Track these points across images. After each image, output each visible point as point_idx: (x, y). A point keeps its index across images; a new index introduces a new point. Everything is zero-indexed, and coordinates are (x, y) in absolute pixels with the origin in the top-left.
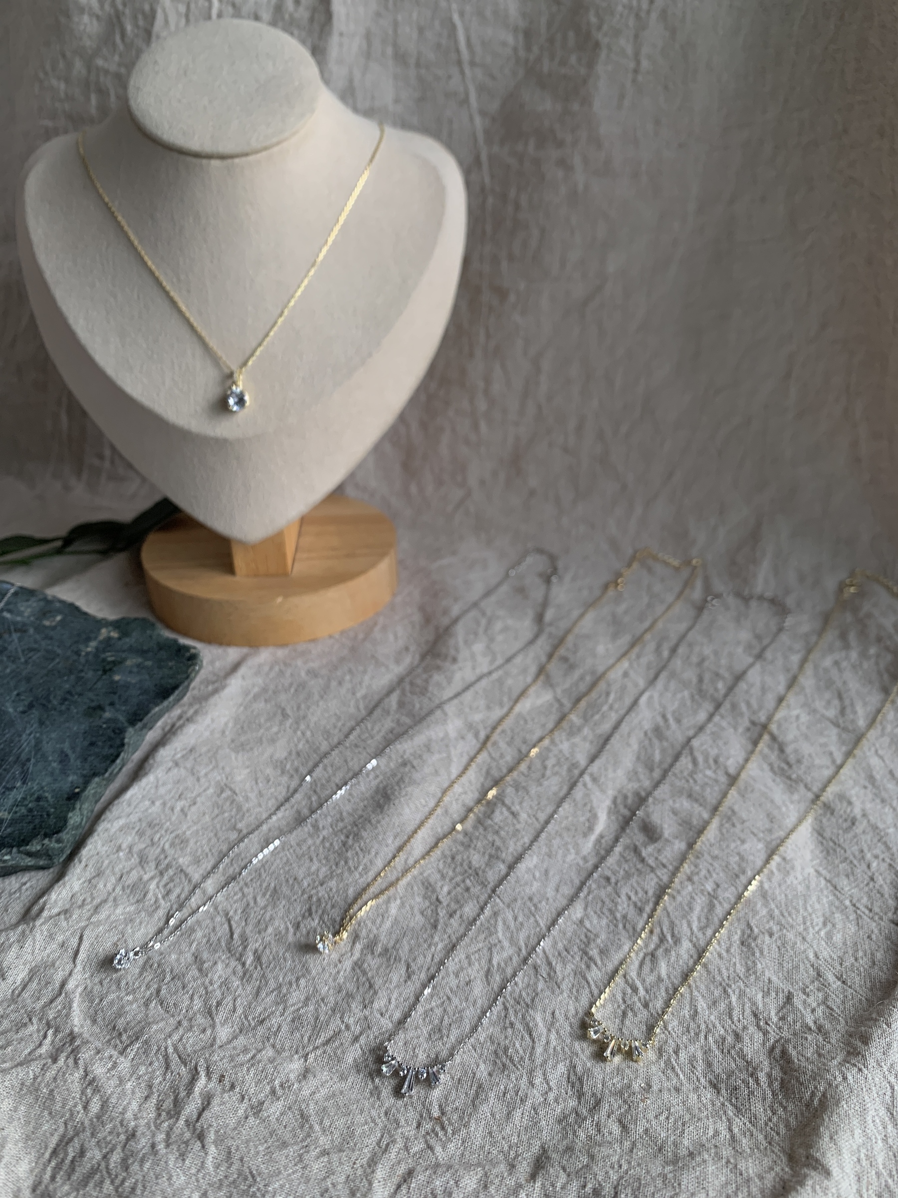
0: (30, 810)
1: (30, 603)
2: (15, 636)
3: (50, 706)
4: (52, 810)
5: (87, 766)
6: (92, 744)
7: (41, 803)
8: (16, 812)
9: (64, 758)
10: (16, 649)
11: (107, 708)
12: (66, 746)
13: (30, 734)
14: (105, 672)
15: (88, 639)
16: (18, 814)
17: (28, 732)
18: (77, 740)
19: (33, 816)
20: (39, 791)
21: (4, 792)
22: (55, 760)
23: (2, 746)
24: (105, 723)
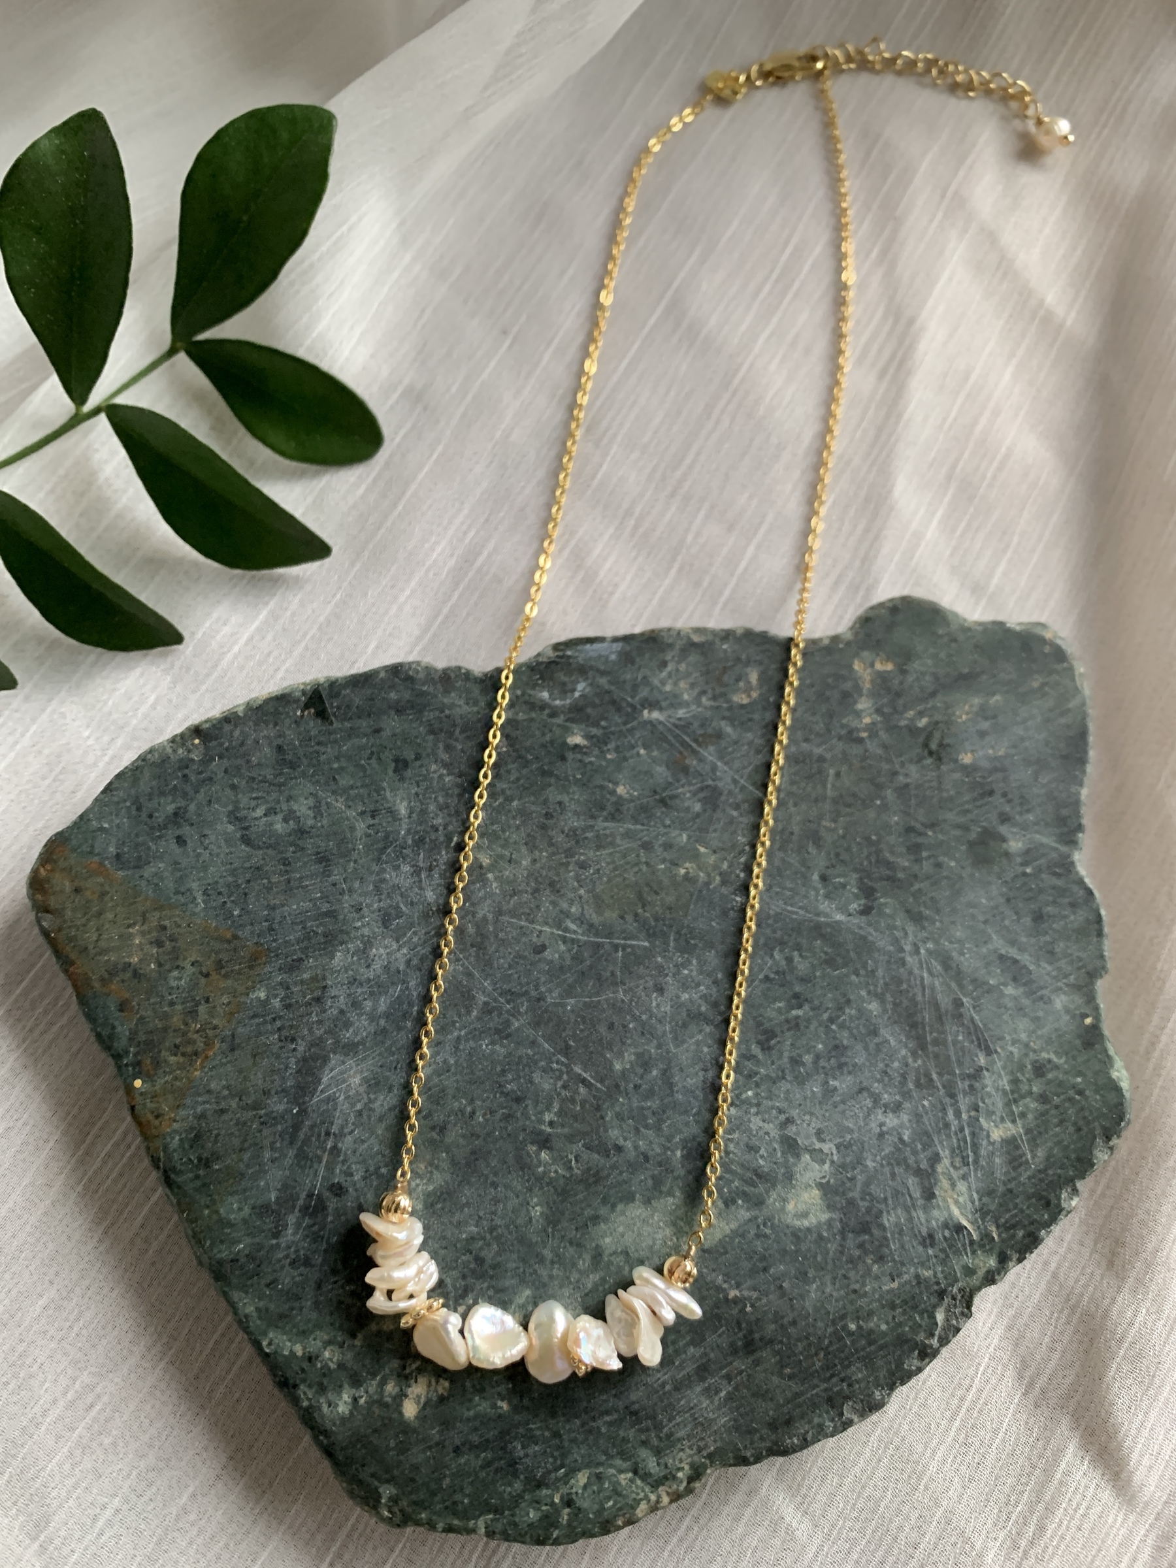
0: (1043, 1098)
1: (669, 668)
2: (709, 753)
3: (900, 875)
4: (1079, 1080)
5: (1063, 963)
6: (1038, 917)
7: (1050, 1076)
8: (1023, 1115)
9: (1017, 973)
10: (735, 781)
11: (1003, 829)
12: (998, 943)
13: (917, 951)
14: (937, 755)
15: (848, 699)
16: (1030, 1116)
17: (908, 948)
18: (1007, 922)
19: (1057, 1107)
20: (1026, 1055)
21: (971, 1086)
22: (1002, 980)
23: (889, 998)
24: (1025, 864)
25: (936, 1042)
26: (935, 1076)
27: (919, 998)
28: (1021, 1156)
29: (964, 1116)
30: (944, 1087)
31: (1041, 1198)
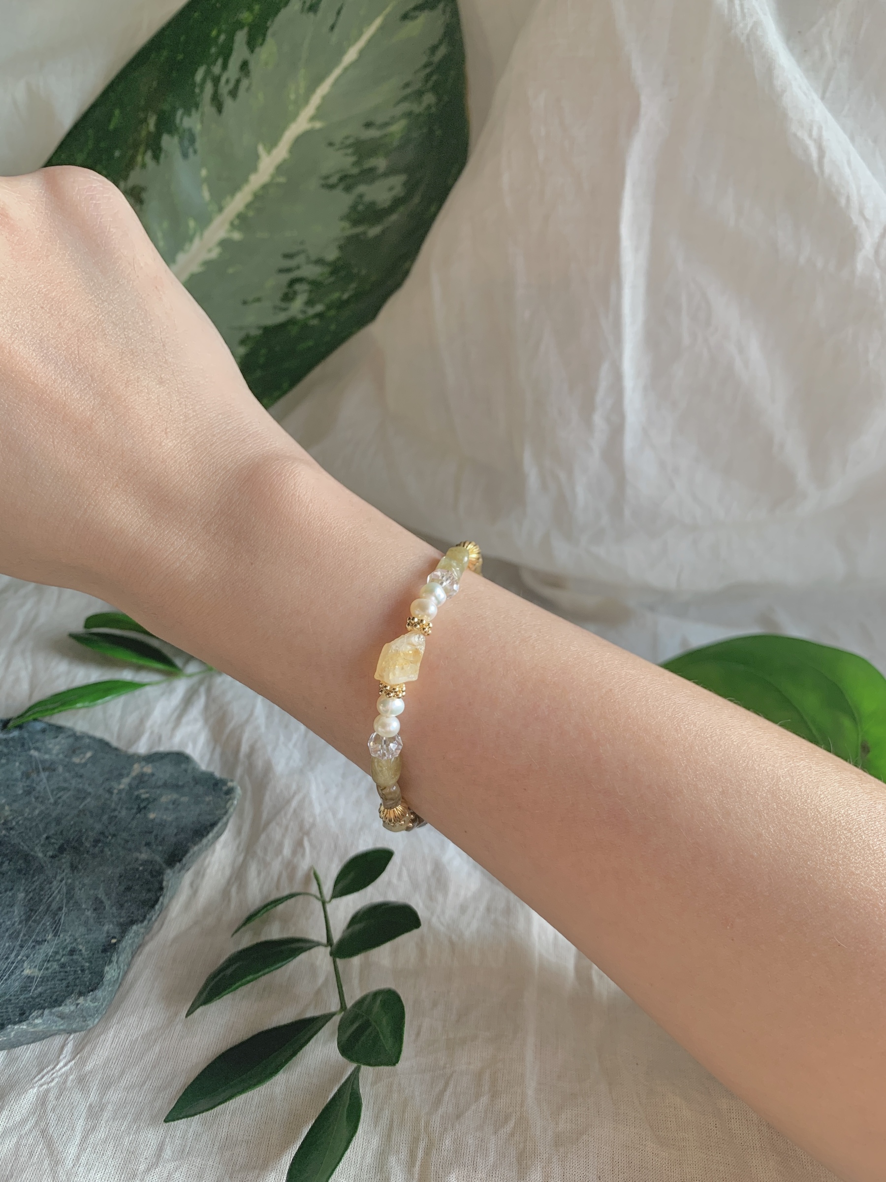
0: (63, 966)
1: (58, 740)
2: (44, 775)
3: (82, 849)
4: (87, 964)
5: (123, 913)
6: (128, 889)
7: (75, 957)
8: (47, 969)
9: (98, 907)
10: (45, 788)
11: (144, 849)
12: (101, 892)
13: (61, 881)
14: (139, 810)
15: (121, 776)
16: (50, 971)
17: (59, 878)
18: (112, 885)
19: (66, 972)
20: (71, 943)
21: (34, 946)
22: (89, 908)
23: (31, 895)
24: (141, 865)
25: (35, 921)
26: (21, 935)
27: (45, 900)
28: (29, 987)
29: (19, 957)
30: (21, 941)
31: (22, 1009)
